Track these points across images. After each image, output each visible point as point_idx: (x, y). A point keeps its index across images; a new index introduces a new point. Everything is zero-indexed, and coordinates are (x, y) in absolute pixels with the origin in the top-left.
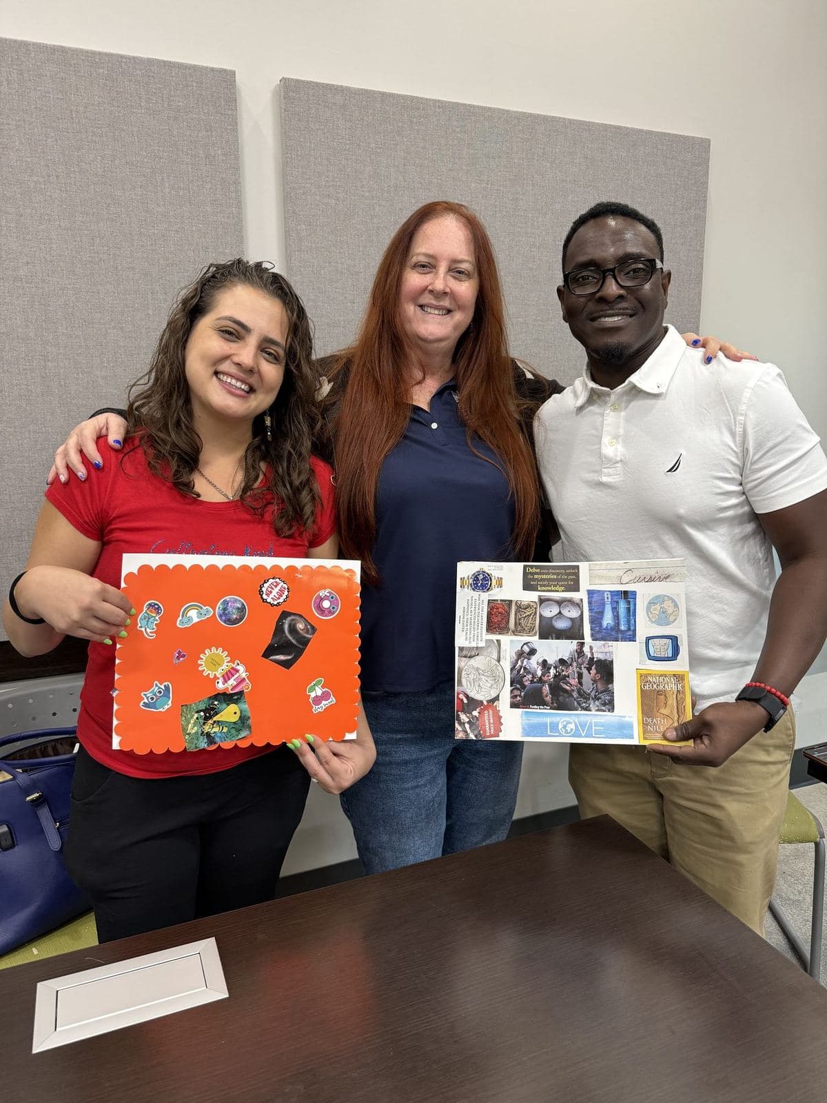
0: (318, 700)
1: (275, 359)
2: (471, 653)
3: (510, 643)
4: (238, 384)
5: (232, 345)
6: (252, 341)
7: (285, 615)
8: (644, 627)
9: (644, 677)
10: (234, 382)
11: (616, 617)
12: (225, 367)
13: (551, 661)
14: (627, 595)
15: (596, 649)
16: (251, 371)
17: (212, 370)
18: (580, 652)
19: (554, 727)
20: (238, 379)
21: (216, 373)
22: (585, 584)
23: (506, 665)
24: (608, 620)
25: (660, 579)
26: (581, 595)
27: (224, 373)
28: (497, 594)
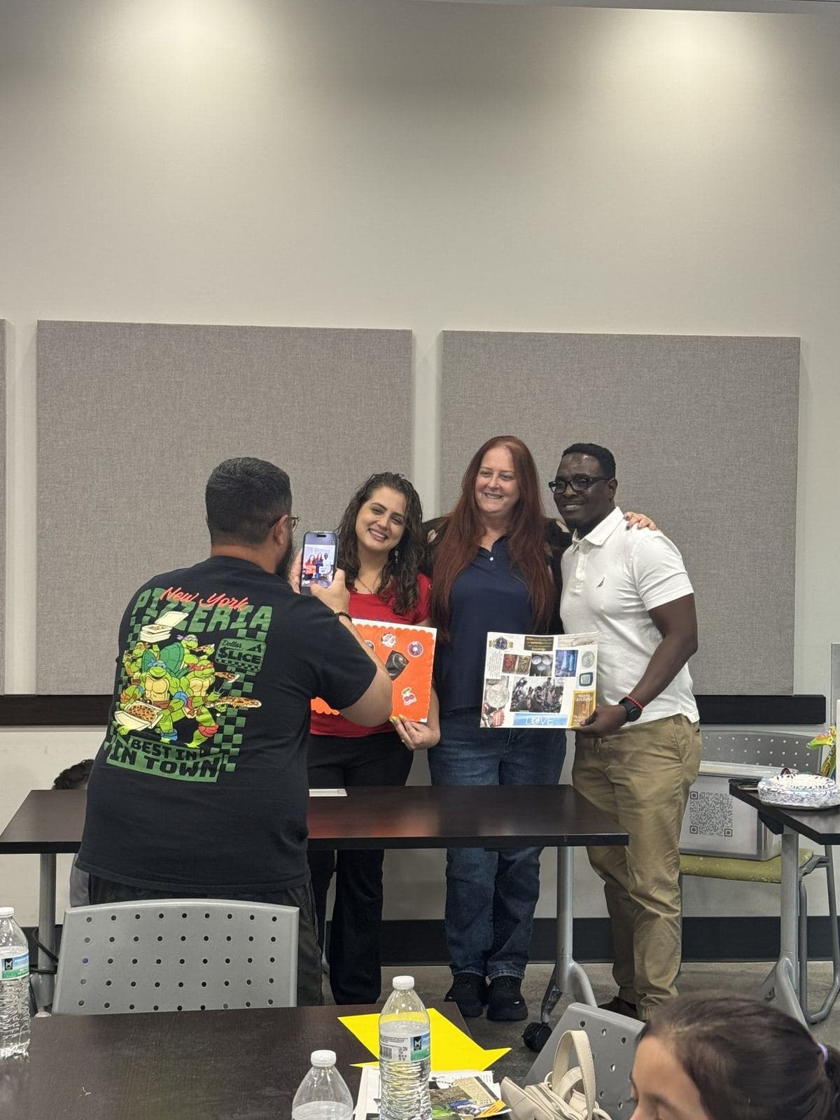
0: (407, 699)
1: (399, 522)
2: (493, 682)
3: (514, 678)
4: (379, 535)
5: (378, 516)
6: (387, 514)
7: (393, 652)
8: (580, 669)
9: (577, 695)
10: (377, 534)
11: (568, 664)
12: (373, 527)
13: (534, 687)
14: (574, 653)
15: (556, 681)
16: (385, 529)
17: (367, 528)
18: (548, 683)
19: (529, 721)
20: (379, 533)
21: (369, 530)
22: (555, 647)
23: (511, 689)
24: (564, 665)
25: (589, 643)
26: (553, 653)
27: (374, 530)
28: (510, 651)
